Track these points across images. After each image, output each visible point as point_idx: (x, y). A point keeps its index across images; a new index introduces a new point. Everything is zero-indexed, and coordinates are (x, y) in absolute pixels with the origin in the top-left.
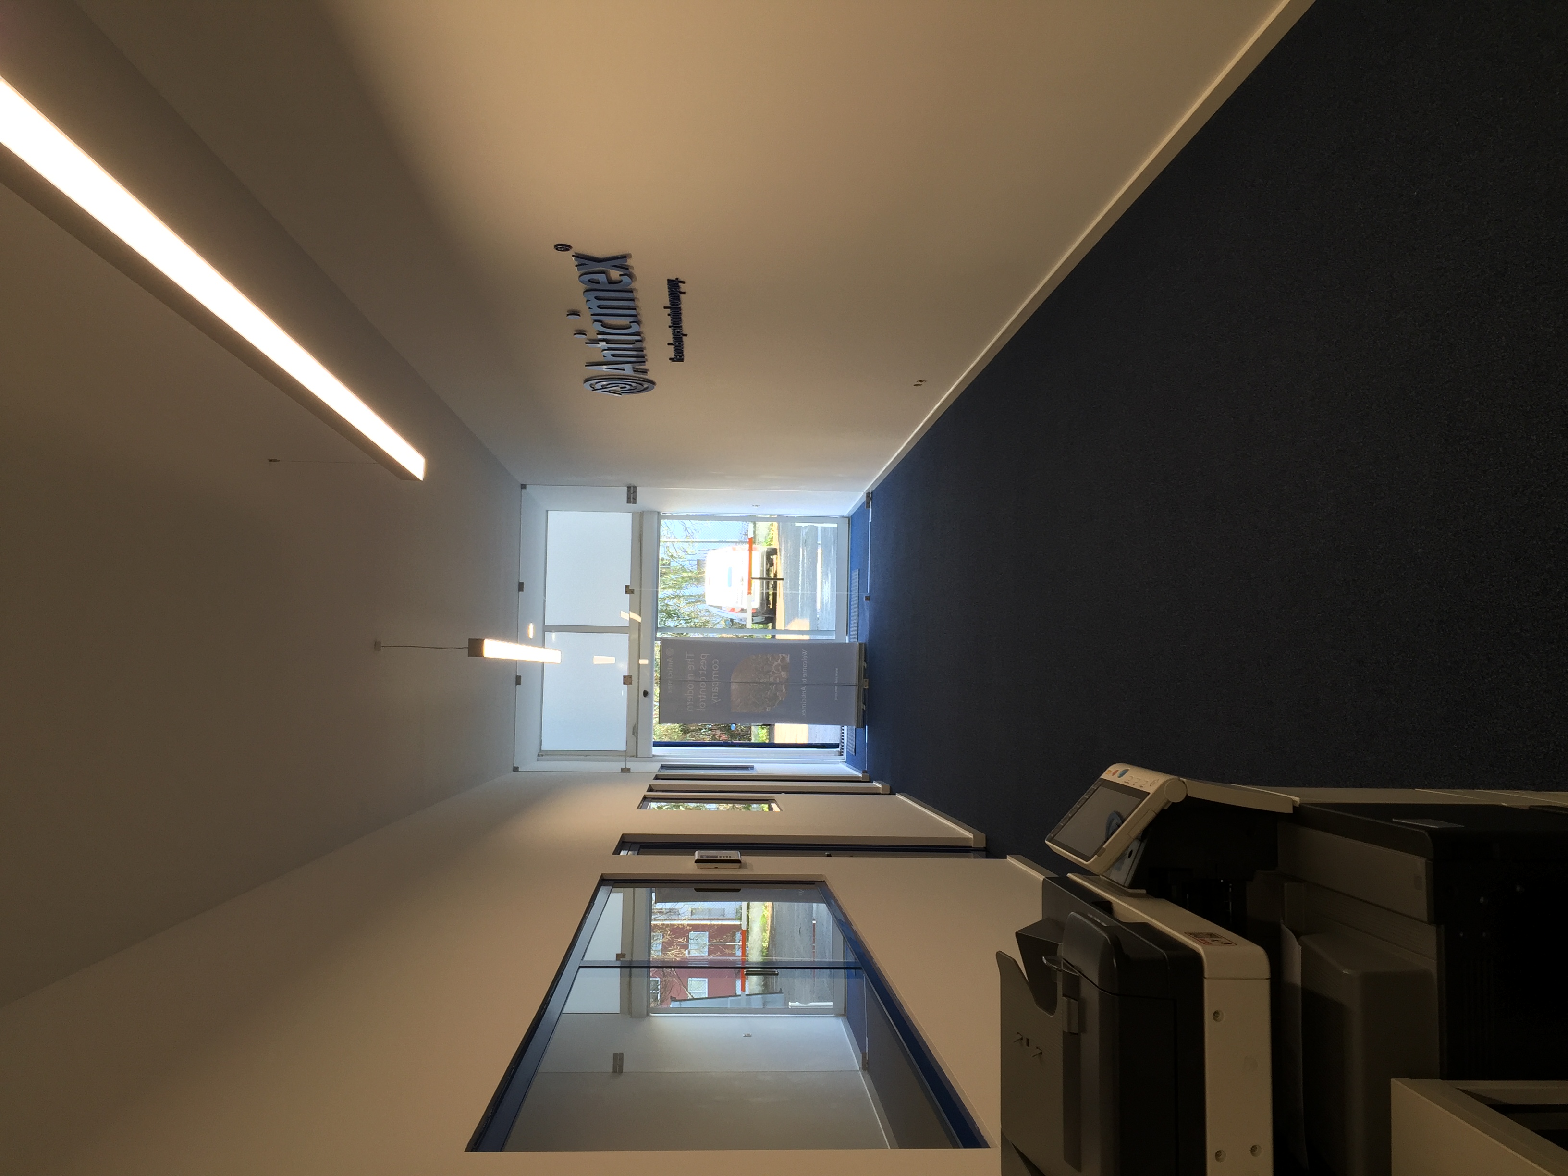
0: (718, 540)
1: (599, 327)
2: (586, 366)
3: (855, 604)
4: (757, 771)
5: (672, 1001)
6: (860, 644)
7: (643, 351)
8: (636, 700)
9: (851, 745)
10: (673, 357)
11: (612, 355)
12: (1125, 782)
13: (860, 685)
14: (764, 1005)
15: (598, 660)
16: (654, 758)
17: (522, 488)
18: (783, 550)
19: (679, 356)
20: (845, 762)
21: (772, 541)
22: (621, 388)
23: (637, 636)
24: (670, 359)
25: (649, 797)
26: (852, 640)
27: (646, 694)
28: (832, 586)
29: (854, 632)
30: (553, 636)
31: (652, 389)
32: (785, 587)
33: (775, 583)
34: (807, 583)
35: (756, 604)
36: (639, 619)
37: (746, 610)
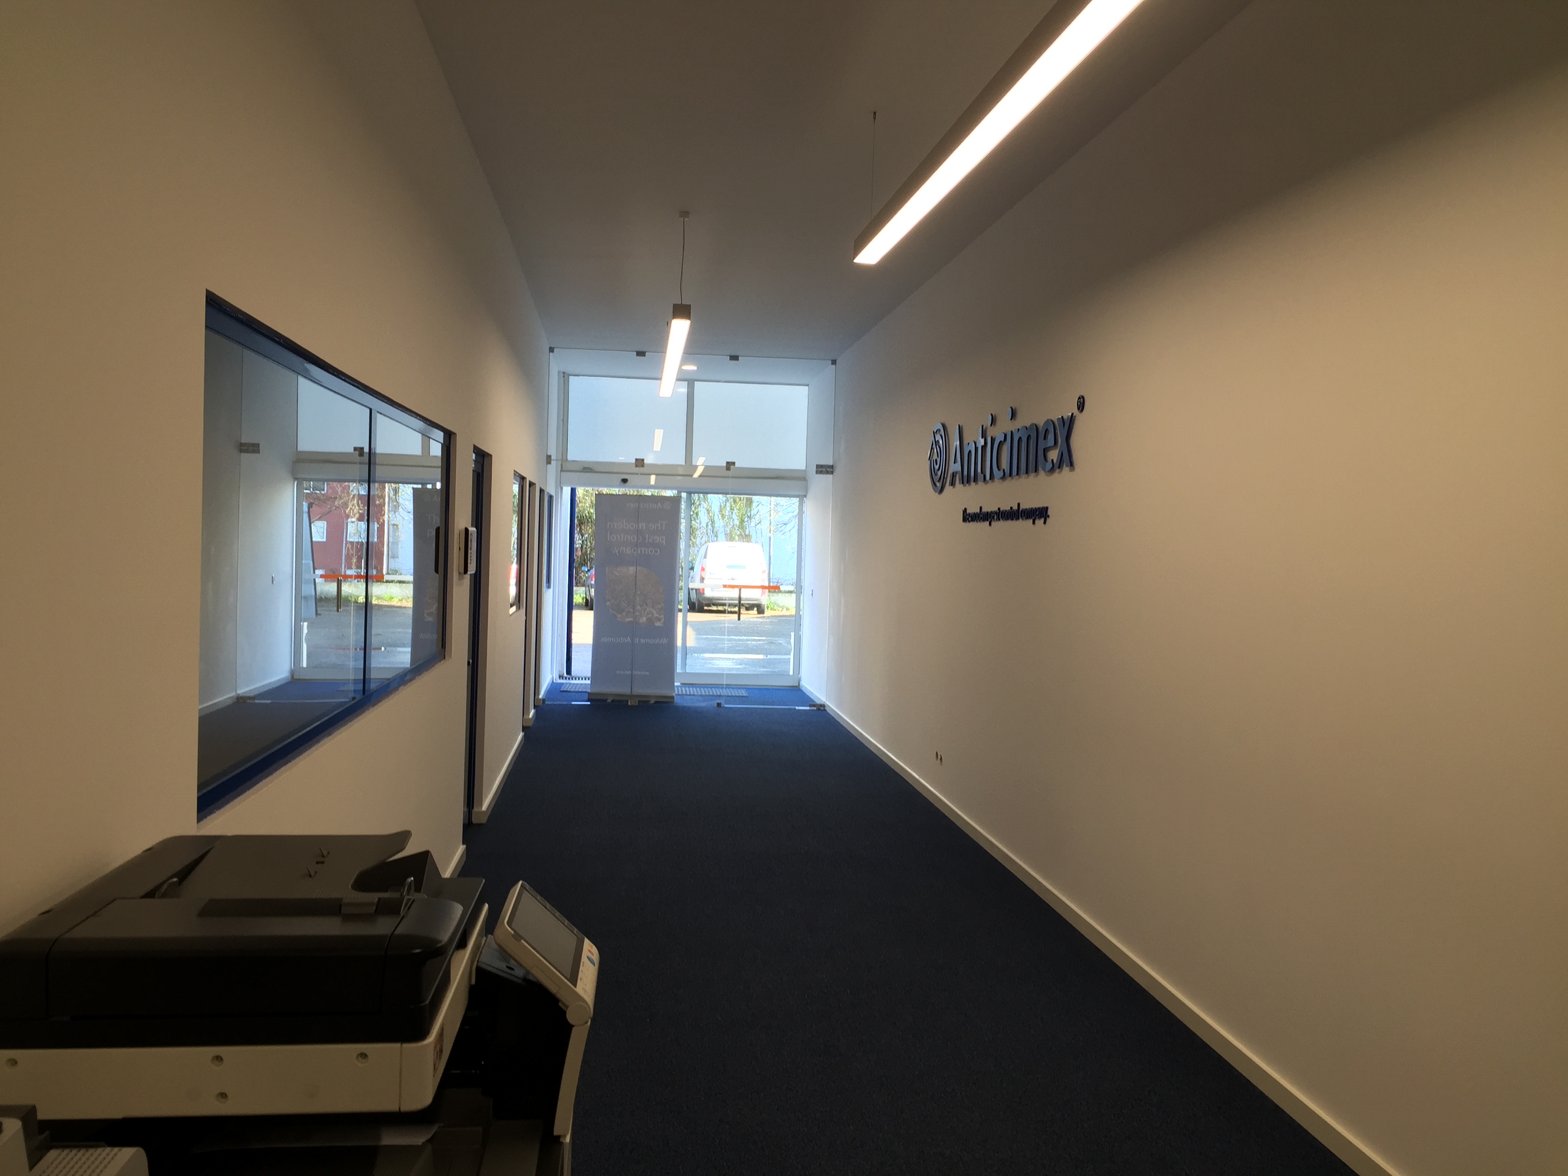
0: (771, 556)
1: (999, 438)
2: (959, 426)
3: (713, 692)
4: (546, 591)
5: (309, 505)
6: (673, 697)
7: (974, 482)
8: (620, 471)
9: (570, 687)
10: (968, 512)
11: (970, 452)
12: (583, 963)
13: (632, 696)
14: (304, 597)
15: (659, 434)
16: (560, 488)
17: (832, 360)
18: (763, 620)
19: (968, 517)
20: (553, 681)
21: (771, 609)
22: (936, 460)
23: (681, 473)
24: (966, 509)
25: (524, 484)
26: (676, 688)
27: (625, 481)
28: (730, 669)
29: (684, 690)
30: (683, 389)
31: (935, 491)
32: (730, 622)
33: (735, 612)
34: (731, 644)
35: (708, 593)
36: (696, 475)
37: (703, 582)
